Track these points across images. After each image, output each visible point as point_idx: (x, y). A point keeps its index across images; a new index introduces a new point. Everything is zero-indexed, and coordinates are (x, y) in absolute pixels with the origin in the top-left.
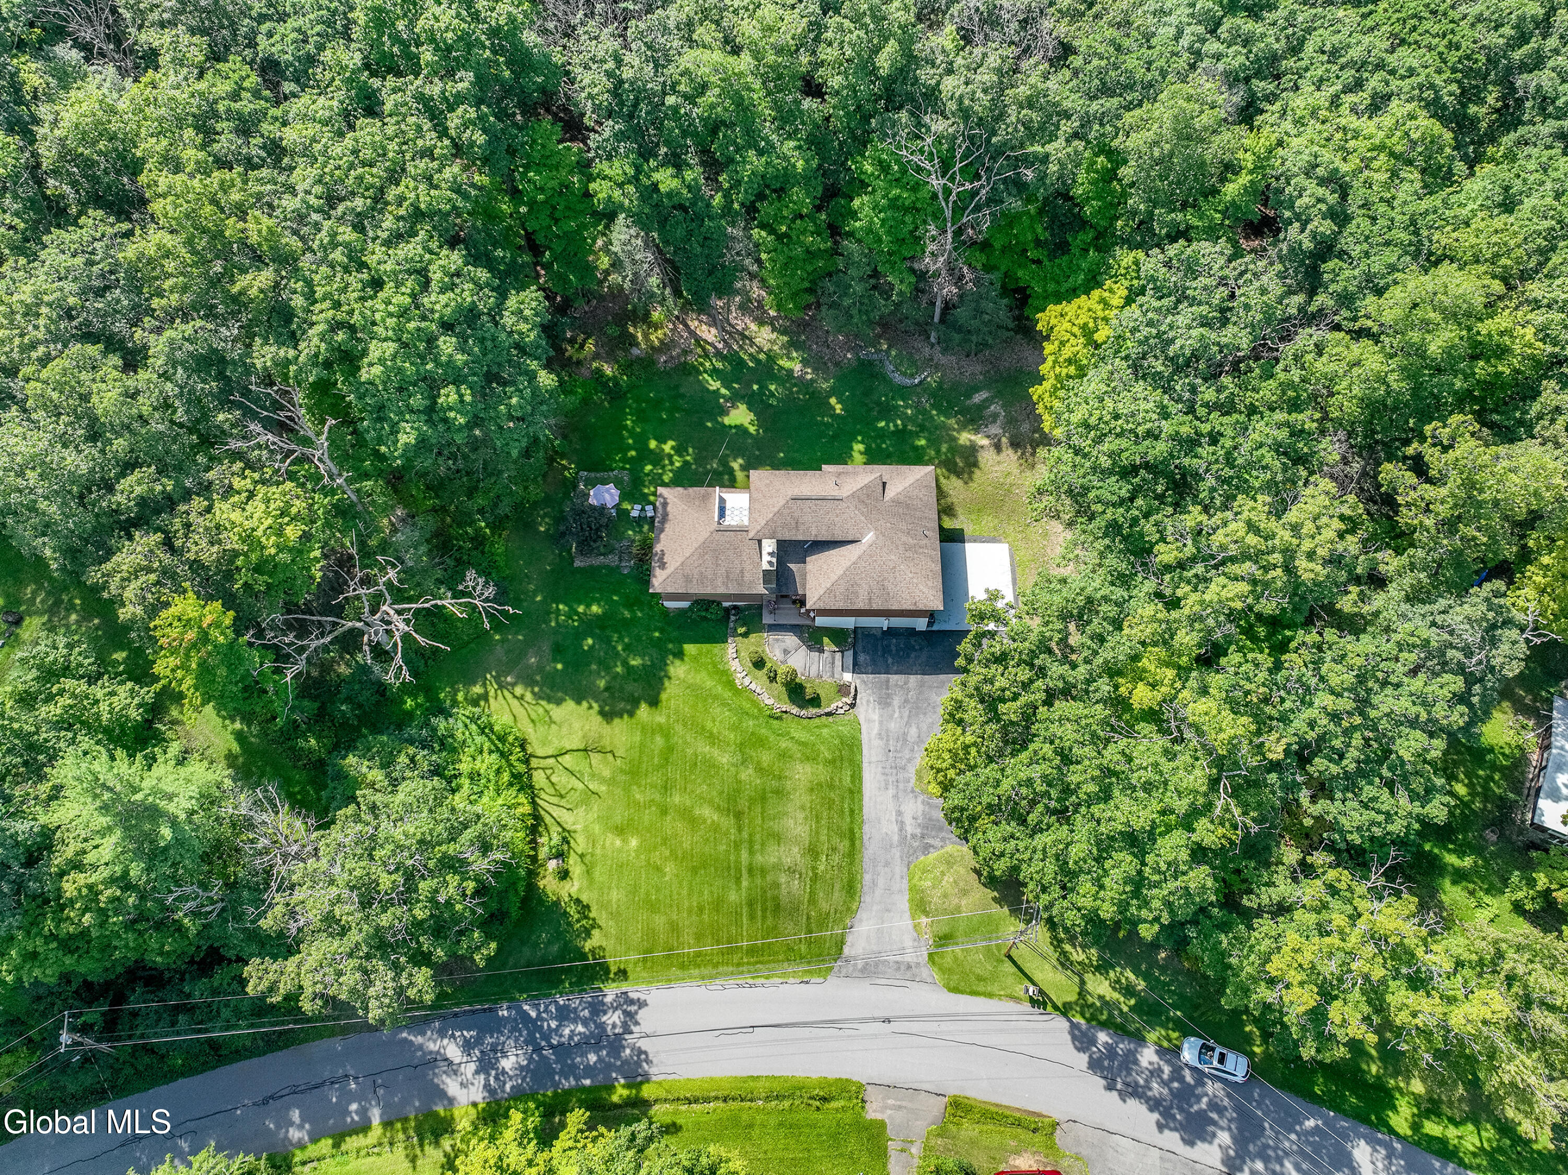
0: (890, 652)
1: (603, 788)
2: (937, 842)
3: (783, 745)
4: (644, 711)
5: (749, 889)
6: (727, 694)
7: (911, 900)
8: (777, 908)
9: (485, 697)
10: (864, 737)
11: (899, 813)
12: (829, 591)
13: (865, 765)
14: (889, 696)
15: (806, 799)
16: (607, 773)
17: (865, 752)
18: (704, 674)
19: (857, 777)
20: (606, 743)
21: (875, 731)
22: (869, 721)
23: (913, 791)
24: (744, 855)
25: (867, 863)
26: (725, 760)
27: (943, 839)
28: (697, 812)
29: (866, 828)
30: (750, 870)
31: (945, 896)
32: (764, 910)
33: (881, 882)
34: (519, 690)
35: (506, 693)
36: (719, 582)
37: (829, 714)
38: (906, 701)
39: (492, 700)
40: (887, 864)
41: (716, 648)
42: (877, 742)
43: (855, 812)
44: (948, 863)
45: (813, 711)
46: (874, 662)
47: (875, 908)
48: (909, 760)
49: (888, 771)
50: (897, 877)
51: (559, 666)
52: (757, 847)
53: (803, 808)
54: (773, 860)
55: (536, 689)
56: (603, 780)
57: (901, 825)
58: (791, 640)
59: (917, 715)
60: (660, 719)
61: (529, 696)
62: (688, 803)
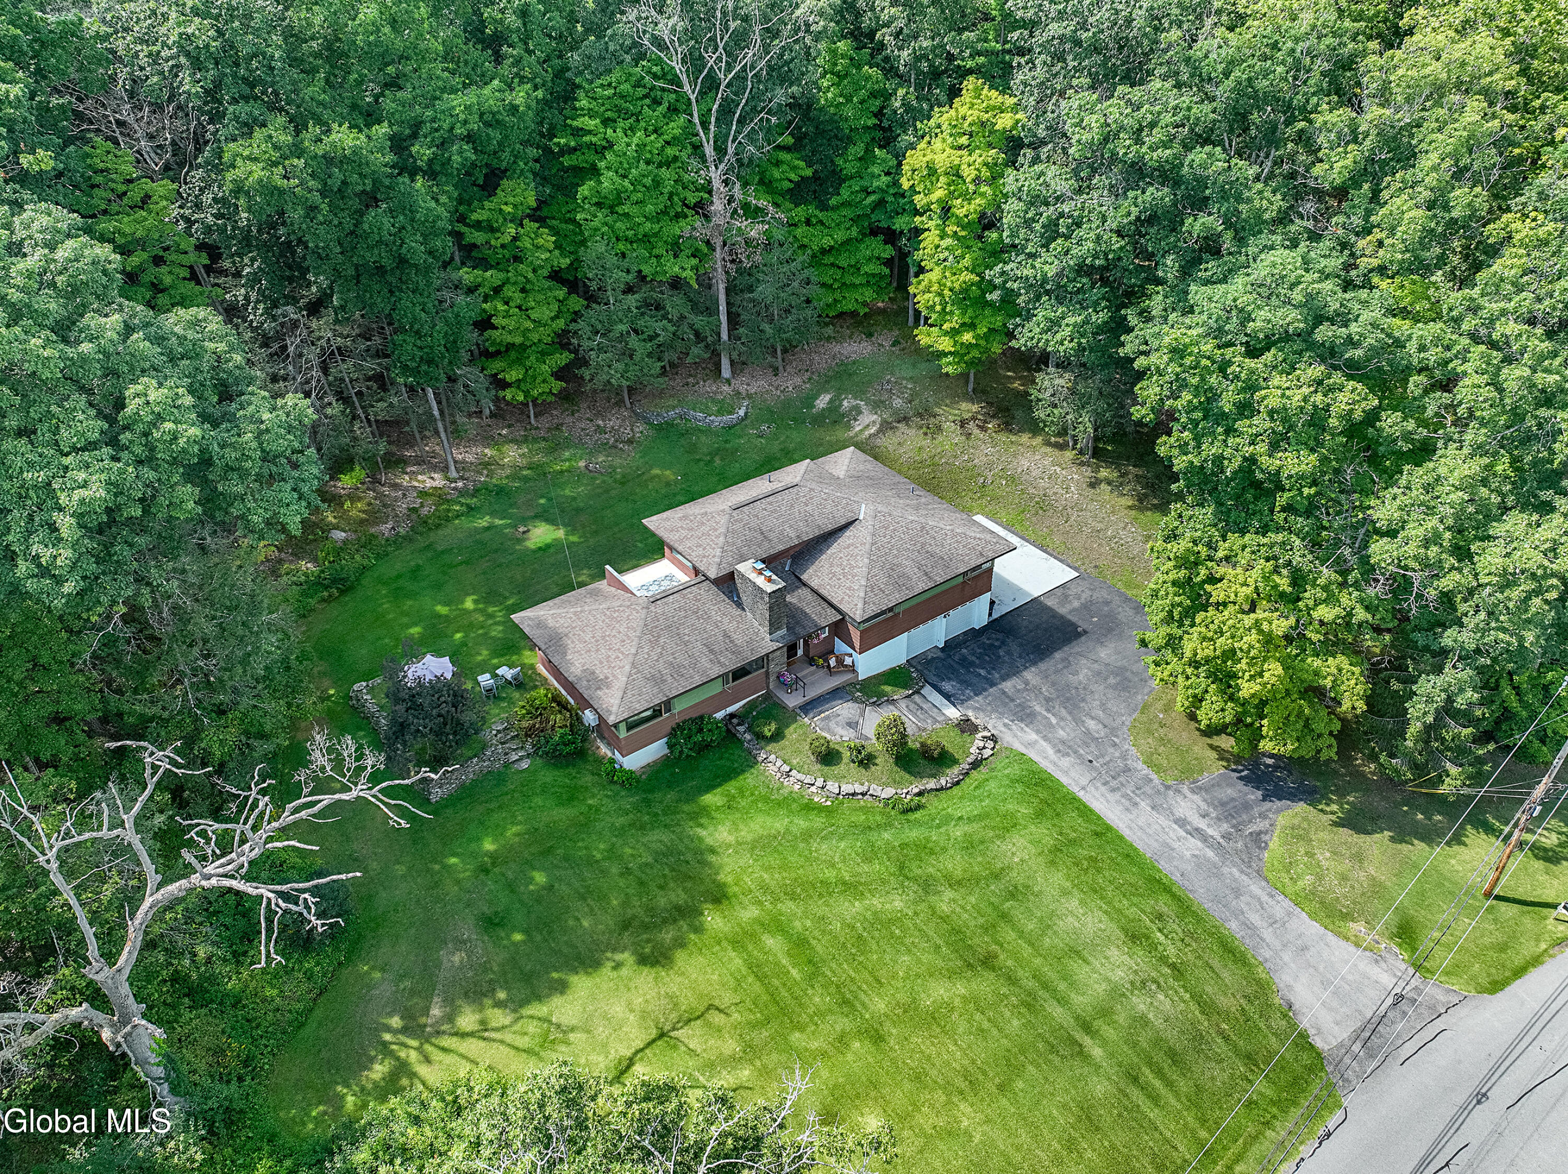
0: (972, 664)
1: (745, 1074)
2: (1261, 825)
3: (958, 832)
4: (713, 919)
5: (1112, 1055)
6: (818, 821)
7: (1312, 916)
8: (1173, 1056)
9: (402, 1069)
10: (1044, 764)
11: (1181, 822)
12: (870, 588)
13: (1081, 794)
14: (1022, 706)
15: (1058, 878)
16: (731, 1046)
17: (1064, 780)
18: (760, 819)
19: (1085, 812)
20: (688, 1001)
21: (1050, 751)
22: (1031, 744)
23: (1168, 787)
24: (1057, 1012)
25: (1216, 911)
26: (898, 904)
27: (1263, 816)
28: (927, 1002)
29: (1163, 865)
30: (1087, 1028)
31: (1344, 878)
32: (1159, 1073)
33: (1254, 918)
34: (467, 1020)
35: (446, 1042)
36: (704, 662)
37: (976, 765)
38: (1048, 700)
39: (423, 1070)
40: (1237, 892)
41: (749, 779)
42: (1065, 762)
43: (1131, 855)
44: (1300, 837)
45: (954, 772)
46: (966, 683)
47: (1286, 957)
48: (1124, 757)
49: (1114, 783)
50: (1265, 898)
51: (518, 937)
52: (1062, 986)
53: (1065, 893)
54: (1101, 988)
55: (502, 995)
56: (733, 1061)
57: (1197, 832)
58: (845, 709)
59: (1076, 706)
60: (749, 913)
61: (499, 1017)
62: (902, 997)
